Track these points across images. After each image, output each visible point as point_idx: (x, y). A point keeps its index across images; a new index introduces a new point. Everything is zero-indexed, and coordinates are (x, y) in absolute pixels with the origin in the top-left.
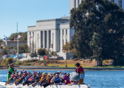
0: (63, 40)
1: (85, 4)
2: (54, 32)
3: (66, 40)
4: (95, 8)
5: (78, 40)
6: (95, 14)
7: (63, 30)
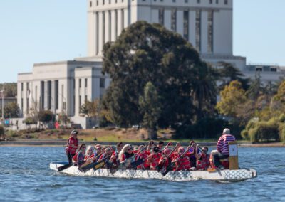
0: (80, 97)
1: (129, 35)
2: (64, 83)
3: (86, 97)
4: (146, 42)
5: (117, 95)
6: (146, 53)
7: (80, 80)
